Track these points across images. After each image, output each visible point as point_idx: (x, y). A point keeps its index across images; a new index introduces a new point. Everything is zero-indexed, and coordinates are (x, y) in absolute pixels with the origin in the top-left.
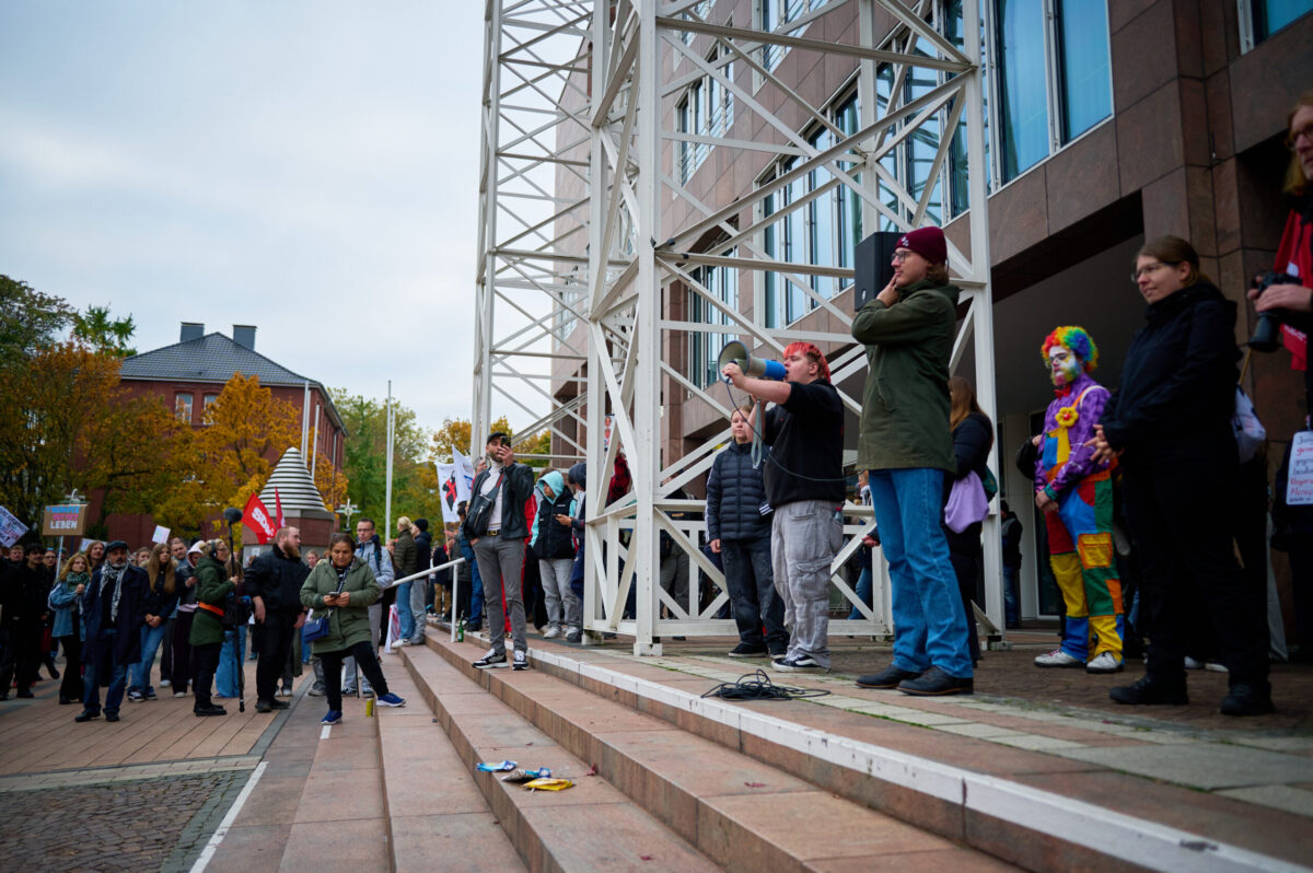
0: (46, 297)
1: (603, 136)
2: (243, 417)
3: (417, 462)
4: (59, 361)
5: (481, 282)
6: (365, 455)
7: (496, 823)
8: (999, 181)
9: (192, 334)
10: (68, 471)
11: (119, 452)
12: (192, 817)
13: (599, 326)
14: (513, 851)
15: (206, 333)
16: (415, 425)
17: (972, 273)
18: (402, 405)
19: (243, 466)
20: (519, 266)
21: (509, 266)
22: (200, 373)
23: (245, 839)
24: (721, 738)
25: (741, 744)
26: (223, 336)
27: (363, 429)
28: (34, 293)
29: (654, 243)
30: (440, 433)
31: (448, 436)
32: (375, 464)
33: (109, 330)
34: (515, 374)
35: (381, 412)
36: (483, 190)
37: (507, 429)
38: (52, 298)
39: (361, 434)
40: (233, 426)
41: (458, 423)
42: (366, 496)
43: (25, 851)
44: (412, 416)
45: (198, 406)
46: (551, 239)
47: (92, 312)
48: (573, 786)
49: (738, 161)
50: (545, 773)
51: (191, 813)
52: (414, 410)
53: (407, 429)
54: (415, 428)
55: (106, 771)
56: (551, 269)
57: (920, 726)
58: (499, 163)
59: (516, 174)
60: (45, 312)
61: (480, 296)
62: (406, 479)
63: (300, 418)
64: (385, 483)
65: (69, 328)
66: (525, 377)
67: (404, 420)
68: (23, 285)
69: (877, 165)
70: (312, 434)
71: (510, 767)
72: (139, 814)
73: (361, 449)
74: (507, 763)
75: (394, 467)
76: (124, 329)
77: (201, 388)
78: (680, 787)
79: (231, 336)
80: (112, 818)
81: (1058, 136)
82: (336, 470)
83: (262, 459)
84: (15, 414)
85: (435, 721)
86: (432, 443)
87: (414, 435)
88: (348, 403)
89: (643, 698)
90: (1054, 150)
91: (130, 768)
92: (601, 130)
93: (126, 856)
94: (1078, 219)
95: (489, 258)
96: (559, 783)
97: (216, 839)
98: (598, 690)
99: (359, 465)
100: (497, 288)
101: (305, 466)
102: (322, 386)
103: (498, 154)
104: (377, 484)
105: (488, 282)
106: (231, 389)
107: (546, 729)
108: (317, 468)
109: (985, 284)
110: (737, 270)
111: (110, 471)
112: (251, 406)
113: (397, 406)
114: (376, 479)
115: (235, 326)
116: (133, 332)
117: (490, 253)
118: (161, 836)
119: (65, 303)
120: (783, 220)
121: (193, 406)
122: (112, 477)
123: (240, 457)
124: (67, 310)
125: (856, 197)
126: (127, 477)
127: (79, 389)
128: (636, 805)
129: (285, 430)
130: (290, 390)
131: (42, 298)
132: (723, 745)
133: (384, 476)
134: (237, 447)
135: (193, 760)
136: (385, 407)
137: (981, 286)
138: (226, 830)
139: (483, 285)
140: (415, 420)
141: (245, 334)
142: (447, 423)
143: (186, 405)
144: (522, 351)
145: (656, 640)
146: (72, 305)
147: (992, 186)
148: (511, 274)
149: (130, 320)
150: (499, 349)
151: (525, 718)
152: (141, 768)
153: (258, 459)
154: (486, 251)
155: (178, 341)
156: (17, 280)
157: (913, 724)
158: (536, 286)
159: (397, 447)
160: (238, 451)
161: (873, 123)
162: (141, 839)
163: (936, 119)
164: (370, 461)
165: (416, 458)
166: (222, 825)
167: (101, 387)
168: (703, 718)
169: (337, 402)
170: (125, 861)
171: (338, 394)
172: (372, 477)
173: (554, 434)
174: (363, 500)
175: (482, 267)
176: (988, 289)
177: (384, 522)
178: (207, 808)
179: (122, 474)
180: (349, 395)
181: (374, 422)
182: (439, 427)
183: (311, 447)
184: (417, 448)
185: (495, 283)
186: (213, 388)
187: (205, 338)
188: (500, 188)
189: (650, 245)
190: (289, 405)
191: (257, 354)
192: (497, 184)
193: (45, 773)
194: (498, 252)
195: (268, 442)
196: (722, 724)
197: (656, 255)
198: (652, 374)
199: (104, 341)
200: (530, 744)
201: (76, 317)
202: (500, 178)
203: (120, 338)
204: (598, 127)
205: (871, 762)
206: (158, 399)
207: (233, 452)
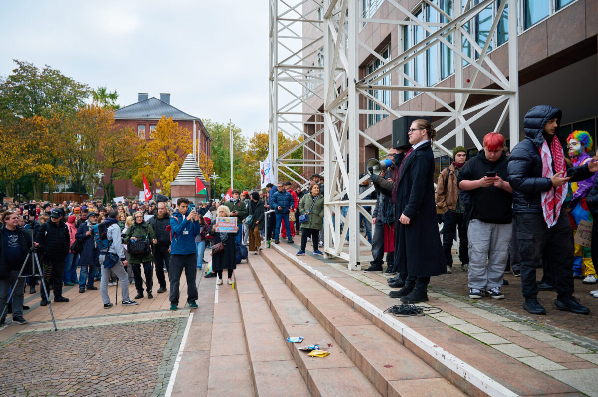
0: (80, 84)
1: (329, 23)
2: (167, 136)
3: (243, 151)
4: (89, 113)
5: (271, 79)
6: (220, 149)
7: (296, 367)
8: (523, 28)
9: (143, 98)
10: (96, 161)
11: (116, 152)
12: (167, 343)
13: (329, 114)
14: (306, 386)
15: (149, 97)
16: (242, 135)
17: (509, 86)
18: (235, 126)
19: (168, 157)
20: (287, 71)
21: (283, 72)
22: (147, 116)
23: (190, 358)
24: (393, 335)
25: (403, 342)
26: (156, 98)
27: (219, 138)
28: (75, 82)
29: (355, 81)
30: (253, 139)
31: (256, 140)
32: (225, 154)
33: (107, 97)
34: (286, 122)
35: (226, 129)
36: (271, 36)
37: (282, 136)
38: (83, 84)
39: (218, 140)
40: (163, 140)
41: (260, 134)
42: (221, 168)
43: (103, 360)
44: (240, 131)
45: (148, 131)
46: (302, 57)
47: (99, 89)
48: (329, 354)
49: (391, 14)
50: (317, 347)
51: (166, 341)
52: (241, 129)
53: (238, 137)
54: (241, 136)
55: (129, 315)
56: (302, 72)
57: (486, 344)
58: (278, 23)
59: (285, 27)
60: (80, 91)
61: (271, 87)
62: (238, 160)
63: (192, 135)
64: (229, 162)
65: (91, 97)
66: (291, 123)
67: (236, 133)
68: (71, 79)
69: (461, 28)
70: (197, 143)
71: (301, 340)
72: (145, 342)
73: (218, 147)
74: (300, 339)
75: (234, 155)
76: (113, 96)
77: (149, 123)
78: (379, 372)
79: (160, 98)
80: (135, 343)
81: (554, 5)
82: (208, 158)
83: (176, 154)
84: (72, 137)
85: (263, 298)
86: (249, 143)
87: (241, 139)
88: (211, 126)
89: (356, 304)
90: (551, 13)
91: (138, 315)
92: (328, 20)
93: (143, 364)
94: (563, 49)
95: (275, 69)
96: (324, 354)
97: (179, 359)
98: (334, 292)
99: (218, 154)
100: (279, 82)
101: (195, 159)
102: (200, 120)
103: (277, 19)
104: (226, 163)
105: (275, 79)
106: (161, 124)
107: (313, 313)
108: (200, 158)
109: (515, 92)
110: (390, 91)
111: (113, 161)
112: (170, 131)
113: (233, 126)
114: (226, 160)
115: (161, 94)
116: (117, 97)
117: (275, 67)
118: (156, 353)
119: (89, 86)
120: (413, 60)
121: (146, 131)
122: (114, 164)
123: (167, 153)
124: (90, 89)
125: (449, 50)
126: (120, 163)
127: (97, 126)
128: (358, 369)
129: (185, 141)
130: (187, 123)
131: (79, 84)
132: (395, 339)
133: (229, 159)
134: (165, 149)
135: (163, 311)
136: (229, 128)
137: (514, 93)
138: (182, 353)
139: (272, 80)
140: (241, 133)
141: (166, 97)
142: (255, 134)
143: (142, 130)
144: (289, 112)
145: (358, 263)
146: (91, 87)
147: (519, 31)
148: (284, 75)
149: (116, 92)
150: (280, 112)
151: (303, 303)
152: (143, 314)
153: (174, 154)
154: (273, 66)
155: (137, 101)
156: (69, 77)
157: (483, 343)
158: (295, 80)
159: (234, 145)
160: (166, 151)
161: (460, 15)
162: (148, 355)
163: (491, 8)
164: (223, 152)
165: (242, 150)
166: (180, 350)
167: (107, 124)
168: (385, 324)
169: (207, 125)
170: (143, 367)
171: (207, 122)
172: (223, 159)
173: (305, 136)
174: (220, 170)
175: (272, 73)
176: (517, 95)
177: (230, 179)
178: (172, 339)
179: (118, 162)
180: (212, 122)
181: (224, 134)
182: (252, 136)
183: (197, 148)
184: (243, 145)
185: (278, 79)
186: (154, 122)
187: (148, 100)
188: (279, 34)
189: (354, 82)
190: (187, 130)
191: (171, 106)
192: (277, 32)
193: (104, 316)
194: (278, 66)
195: (178, 147)
196: (394, 330)
197: (356, 86)
198: (355, 143)
199: (106, 102)
200: (308, 322)
201: (93, 92)
202: (278, 30)
203: (112, 100)
204: (327, 19)
205: (466, 374)
206: (131, 129)
207: (163, 152)
